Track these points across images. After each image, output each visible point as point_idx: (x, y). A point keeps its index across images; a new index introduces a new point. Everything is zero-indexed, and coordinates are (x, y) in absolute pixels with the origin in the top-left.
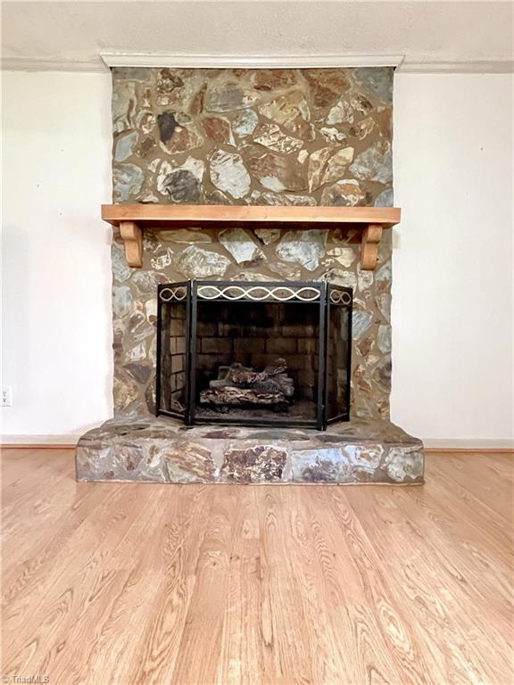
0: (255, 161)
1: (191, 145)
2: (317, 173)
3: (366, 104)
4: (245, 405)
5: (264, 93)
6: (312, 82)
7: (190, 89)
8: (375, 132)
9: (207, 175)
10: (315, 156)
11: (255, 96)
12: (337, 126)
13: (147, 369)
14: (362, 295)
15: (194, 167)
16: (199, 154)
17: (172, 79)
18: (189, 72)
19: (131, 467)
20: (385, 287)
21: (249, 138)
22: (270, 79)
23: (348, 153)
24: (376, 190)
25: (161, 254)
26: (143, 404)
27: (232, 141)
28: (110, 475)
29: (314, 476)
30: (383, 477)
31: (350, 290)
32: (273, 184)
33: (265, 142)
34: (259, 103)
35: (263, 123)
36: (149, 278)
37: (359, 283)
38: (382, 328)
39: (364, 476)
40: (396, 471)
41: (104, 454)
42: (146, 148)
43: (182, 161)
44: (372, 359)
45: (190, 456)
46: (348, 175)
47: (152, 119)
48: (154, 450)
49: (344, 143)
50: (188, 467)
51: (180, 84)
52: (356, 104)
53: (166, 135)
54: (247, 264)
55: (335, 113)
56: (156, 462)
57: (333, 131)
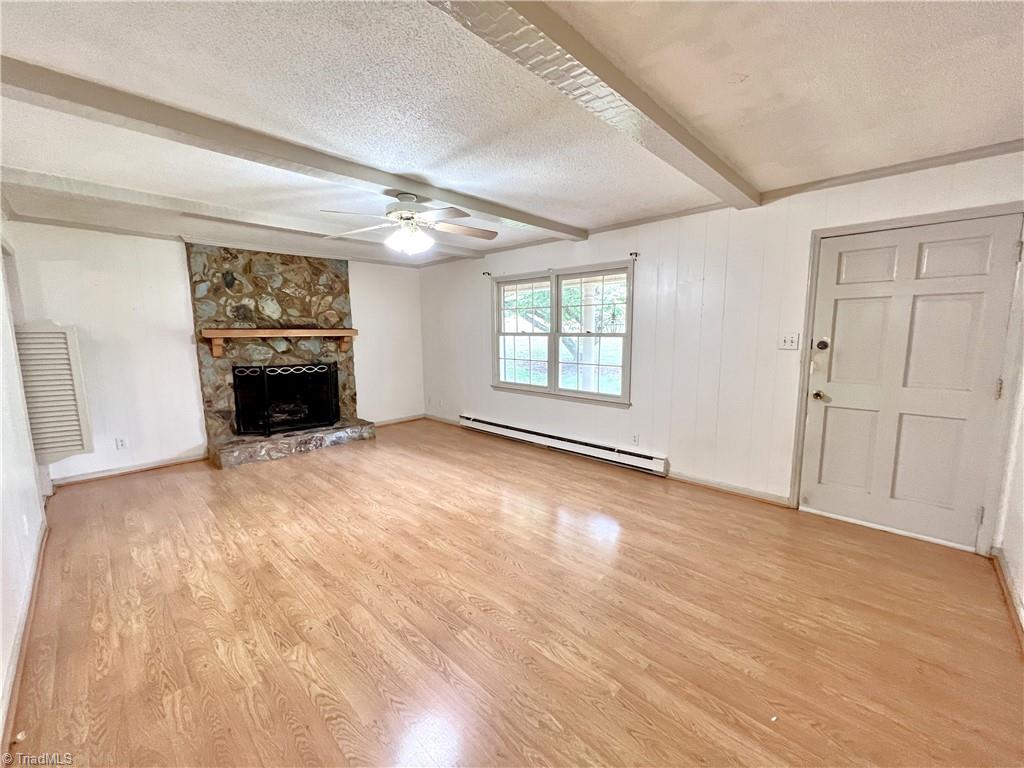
0: (283, 300)
1: (245, 291)
2: (315, 308)
3: (337, 276)
4: (284, 423)
5: (285, 267)
6: (310, 263)
7: (241, 261)
8: (342, 289)
9: (257, 307)
10: (314, 299)
11: (281, 268)
12: (323, 285)
13: (230, 412)
14: (341, 364)
15: (249, 303)
16: (251, 296)
17: (230, 254)
18: (240, 252)
19: (251, 456)
20: (351, 359)
21: (279, 289)
22: (288, 260)
23: (330, 298)
24: (344, 316)
25: (234, 348)
26: (229, 431)
27: (270, 289)
28: (240, 463)
29: (335, 443)
30: (362, 438)
31: (335, 363)
32: (294, 312)
33: (287, 291)
34: (285, 271)
35: (286, 281)
36: (226, 363)
37: (340, 358)
38: (351, 378)
39: (354, 439)
40: (366, 435)
41: (236, 454)
42: (215, 291)
43: (241, 299)
44: (348, 392)
45: (280, 447)
46: (331, 309)
47: (219, 275)
48: (262, 447)
49: (328, 294)
50: (280, 451)
51: (236, 257)
52: (332, 276)
53: (230, 285)
54: (283, 352)
55: (323, 279)
56: (263, 452)
57: (322, 287)
